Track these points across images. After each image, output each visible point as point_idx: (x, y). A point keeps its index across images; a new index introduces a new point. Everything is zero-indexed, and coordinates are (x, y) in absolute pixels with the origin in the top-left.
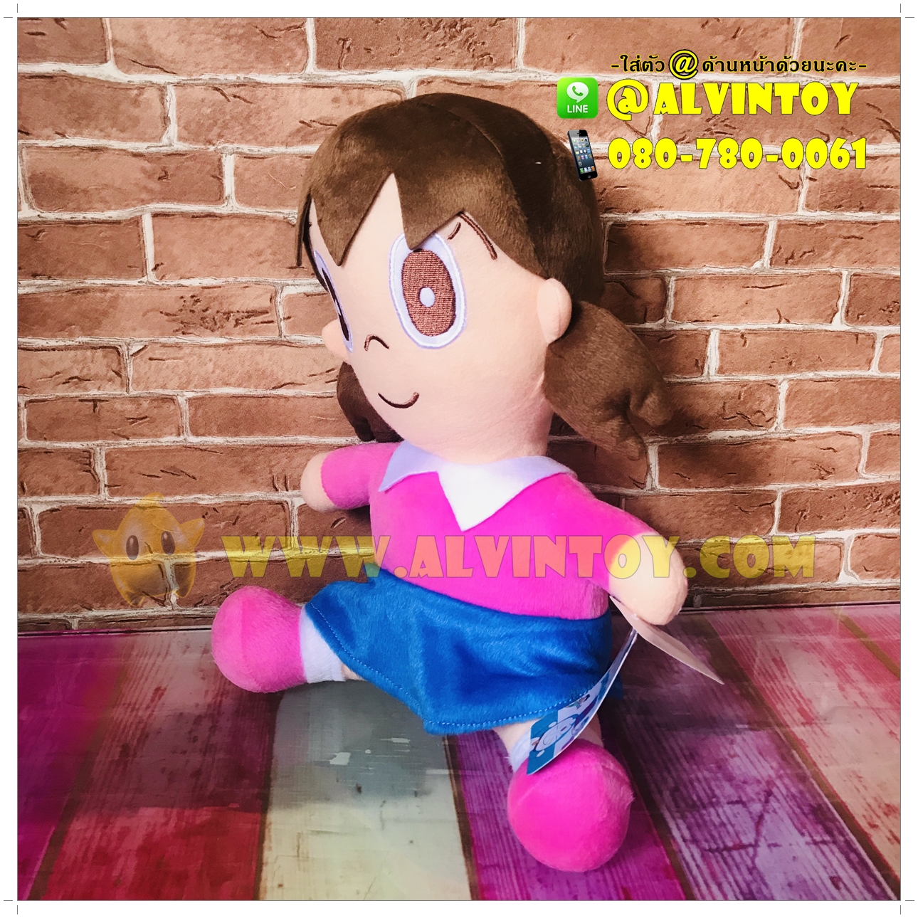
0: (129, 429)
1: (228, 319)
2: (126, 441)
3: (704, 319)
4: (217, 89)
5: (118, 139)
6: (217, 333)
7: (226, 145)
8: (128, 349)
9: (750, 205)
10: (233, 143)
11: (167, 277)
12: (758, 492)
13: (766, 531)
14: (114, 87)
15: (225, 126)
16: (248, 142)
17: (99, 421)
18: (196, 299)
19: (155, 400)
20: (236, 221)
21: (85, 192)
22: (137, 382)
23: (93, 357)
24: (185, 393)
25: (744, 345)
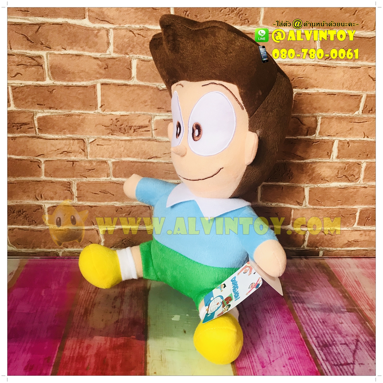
0: (87, 174)
1: (131, 129)
2: (86, 179)
3: (332, 135)
4: (131, 31)
5: (88, 51)
6: (126, 135)
7: (134, 55)
8: (88, 140)
9: (355, 87)
10: (136, 54)
11: (106, 110)
12: (350, 209)
13: (352, 225)
14: (87, 29)
15: (134, 47)
16: (143, 54)
17: (75, 170)
18: (117, 120)
19: (98, 162)
20: (136, 88)
21: (73, 73)
22: (91, 154)
23: (73, 143)
24: (111, 160)
25: (349, 146)
